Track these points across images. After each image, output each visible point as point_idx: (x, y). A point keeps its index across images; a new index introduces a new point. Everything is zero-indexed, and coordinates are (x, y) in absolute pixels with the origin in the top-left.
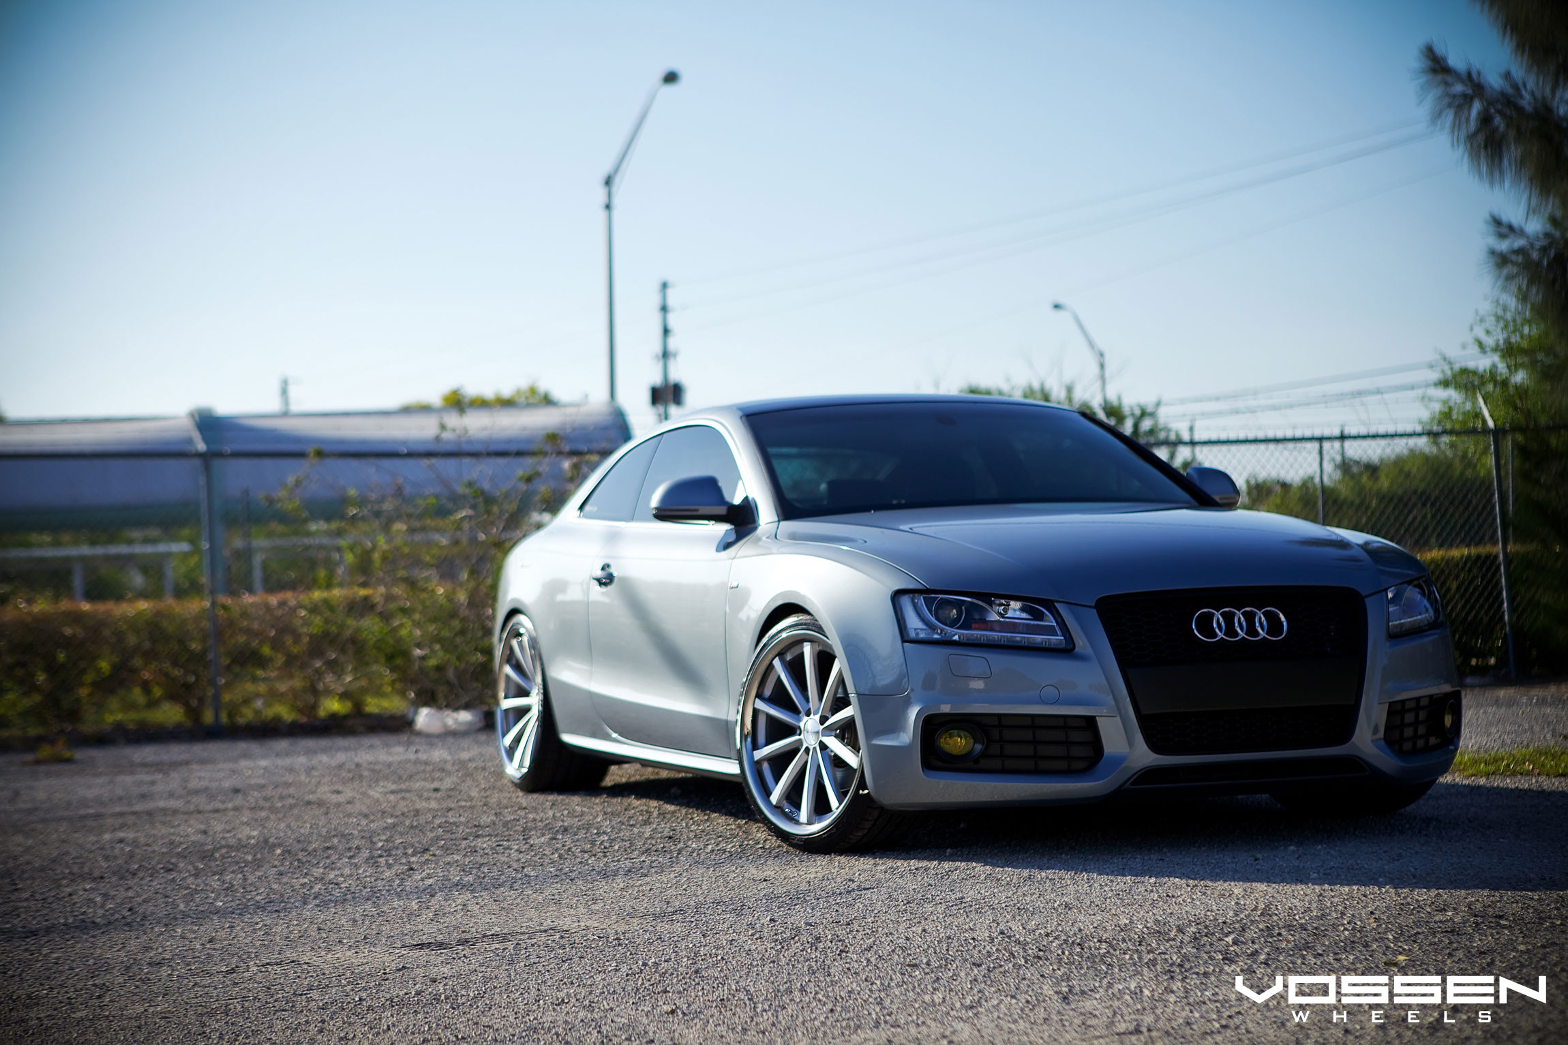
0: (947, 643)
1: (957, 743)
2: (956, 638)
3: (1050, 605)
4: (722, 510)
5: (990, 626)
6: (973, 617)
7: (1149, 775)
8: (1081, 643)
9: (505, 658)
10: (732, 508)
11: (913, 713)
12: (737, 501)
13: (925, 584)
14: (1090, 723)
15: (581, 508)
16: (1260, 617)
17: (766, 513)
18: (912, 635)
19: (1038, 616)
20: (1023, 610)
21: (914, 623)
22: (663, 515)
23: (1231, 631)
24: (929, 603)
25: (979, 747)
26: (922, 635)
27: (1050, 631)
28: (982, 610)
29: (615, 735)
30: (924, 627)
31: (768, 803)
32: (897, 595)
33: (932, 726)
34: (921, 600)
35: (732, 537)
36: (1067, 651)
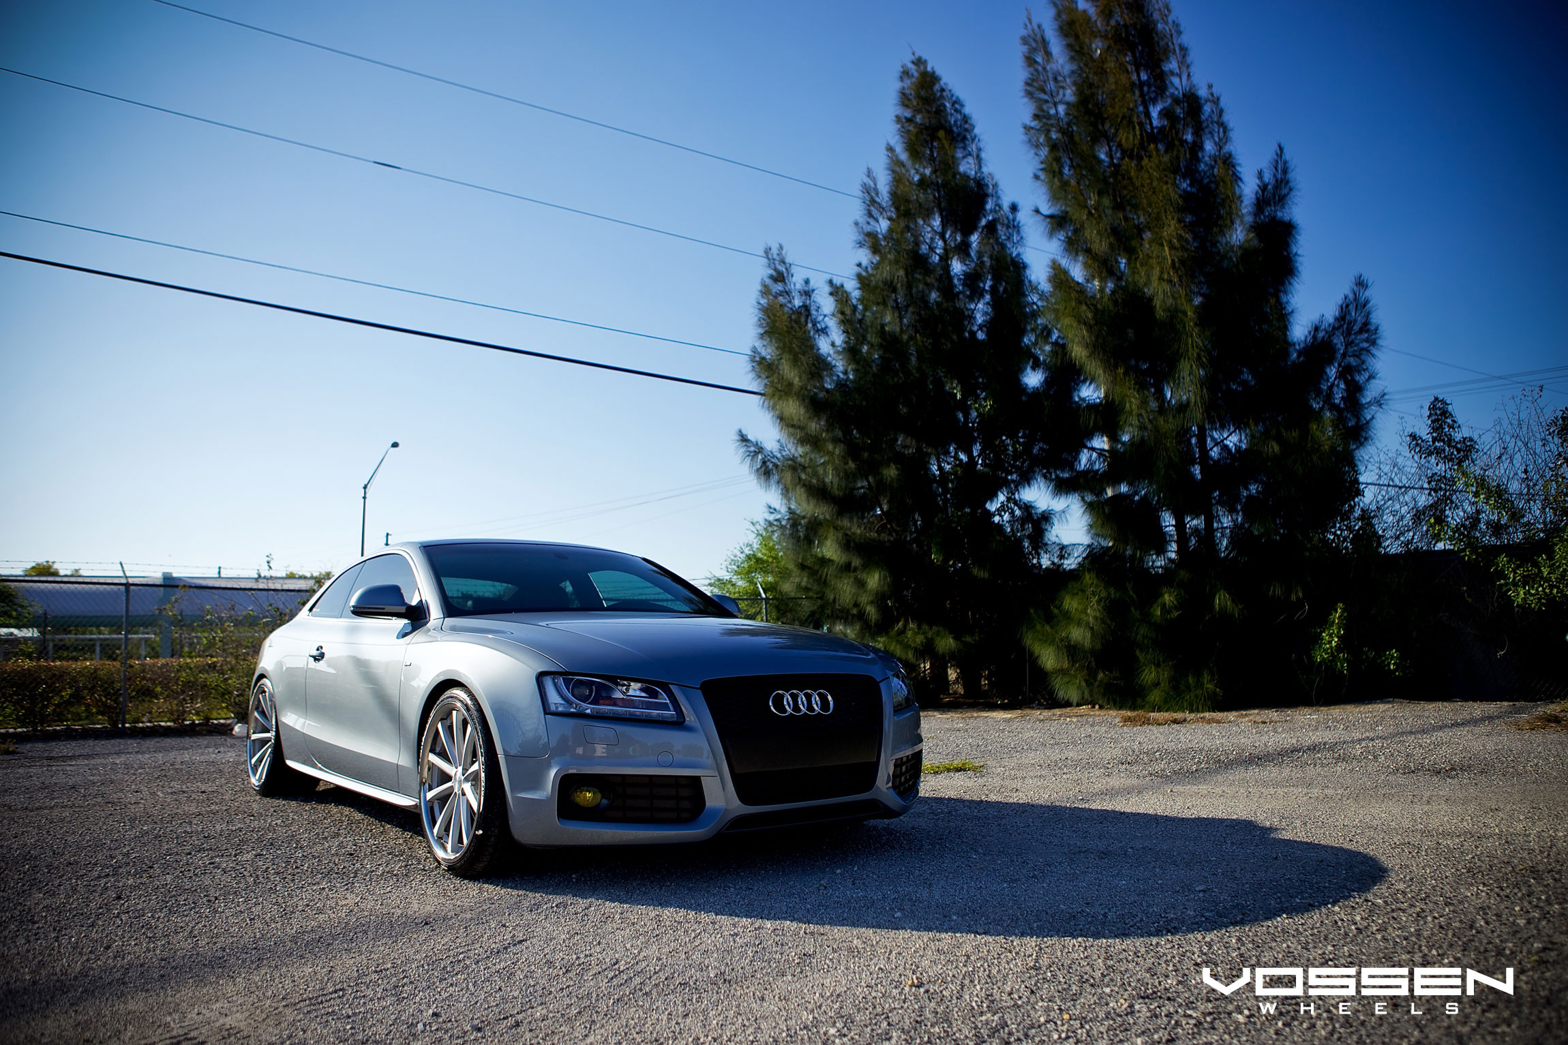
0: (580, 715)
1: (588, 796)
2: (588, 711)
3: (665, 687)
4: (403, 609)
5: (614, 702)
6: (601, 694)
7: (740, 821)
8: (690, 718)
9: (254, 707)
10: (410, 608)
11: (553, 773)
12: (414, 603)
13: (563, 667)
14: (696, 782)
15: (311, 610)
16: (816, 698)
17: (435, 611)
18: (553, 708)
19: (653, 694)
20: (641, 690)
21: (554, 698)
22: (361, 611)
23: (796, 708)
24: (567, 682)
25: (605, 802)
26: (560, 709)
27: (664, 707)
28: (610, 690)
29: (320, 765)
30: (563, 702)
31: (433, 833)
32: (540, 677)
33: (568, 784)
34: (561, 681)
35: (410, 628)
36: (679, 723)
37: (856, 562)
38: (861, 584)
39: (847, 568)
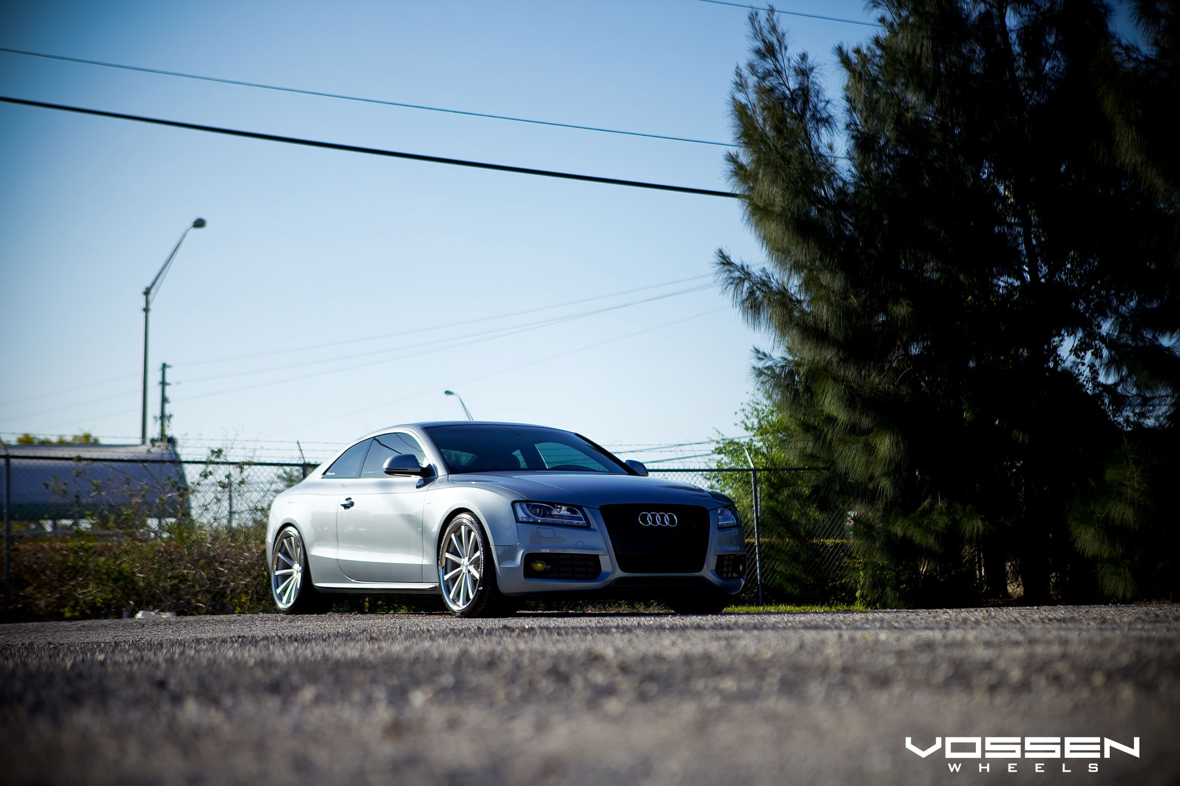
0: (535, 523)
1: (539, 566)
2: (539, 521)
3: (580, 508)
4: (419, 470)
5: (552, 516)
6: (546, 512)
7: (620, 580)
8: (594, 524)
9: (278, 549)
10: (423, 469)
11: (520, 554)
12: (425, 465)
13: (526, 498)
14: (596, 558)
15: (324, 474)
16: (666, 517)
17: (441, 471)
18: (521, 520)
19: (574, 512)
20: (568, 510)
21: (521, 514)
22: (390, 472)
23: (654, 522)
24: (528, 506)
25: (549, 567)
26: (525, 520)
27: (579, 519)
28: (550, 510)
29: (353, 581)
30: (525, 516)
31: (449, 598)
32: (513, 504)
33: (529, 559)
34: (524, 505)
35: (422, 482)
36: (587, 527)
37: (866, 422)
38: (870, 449)
39: (853, 430)
